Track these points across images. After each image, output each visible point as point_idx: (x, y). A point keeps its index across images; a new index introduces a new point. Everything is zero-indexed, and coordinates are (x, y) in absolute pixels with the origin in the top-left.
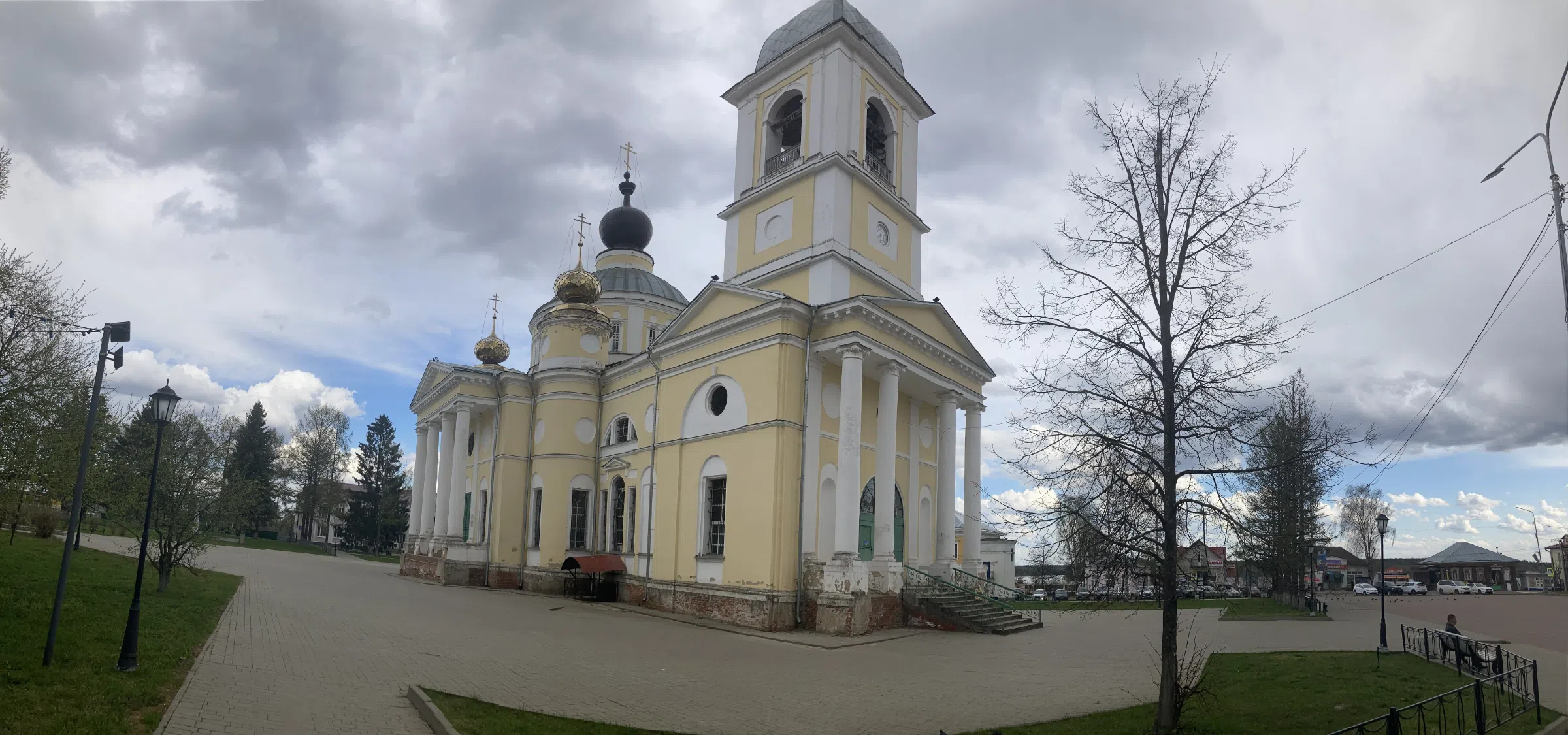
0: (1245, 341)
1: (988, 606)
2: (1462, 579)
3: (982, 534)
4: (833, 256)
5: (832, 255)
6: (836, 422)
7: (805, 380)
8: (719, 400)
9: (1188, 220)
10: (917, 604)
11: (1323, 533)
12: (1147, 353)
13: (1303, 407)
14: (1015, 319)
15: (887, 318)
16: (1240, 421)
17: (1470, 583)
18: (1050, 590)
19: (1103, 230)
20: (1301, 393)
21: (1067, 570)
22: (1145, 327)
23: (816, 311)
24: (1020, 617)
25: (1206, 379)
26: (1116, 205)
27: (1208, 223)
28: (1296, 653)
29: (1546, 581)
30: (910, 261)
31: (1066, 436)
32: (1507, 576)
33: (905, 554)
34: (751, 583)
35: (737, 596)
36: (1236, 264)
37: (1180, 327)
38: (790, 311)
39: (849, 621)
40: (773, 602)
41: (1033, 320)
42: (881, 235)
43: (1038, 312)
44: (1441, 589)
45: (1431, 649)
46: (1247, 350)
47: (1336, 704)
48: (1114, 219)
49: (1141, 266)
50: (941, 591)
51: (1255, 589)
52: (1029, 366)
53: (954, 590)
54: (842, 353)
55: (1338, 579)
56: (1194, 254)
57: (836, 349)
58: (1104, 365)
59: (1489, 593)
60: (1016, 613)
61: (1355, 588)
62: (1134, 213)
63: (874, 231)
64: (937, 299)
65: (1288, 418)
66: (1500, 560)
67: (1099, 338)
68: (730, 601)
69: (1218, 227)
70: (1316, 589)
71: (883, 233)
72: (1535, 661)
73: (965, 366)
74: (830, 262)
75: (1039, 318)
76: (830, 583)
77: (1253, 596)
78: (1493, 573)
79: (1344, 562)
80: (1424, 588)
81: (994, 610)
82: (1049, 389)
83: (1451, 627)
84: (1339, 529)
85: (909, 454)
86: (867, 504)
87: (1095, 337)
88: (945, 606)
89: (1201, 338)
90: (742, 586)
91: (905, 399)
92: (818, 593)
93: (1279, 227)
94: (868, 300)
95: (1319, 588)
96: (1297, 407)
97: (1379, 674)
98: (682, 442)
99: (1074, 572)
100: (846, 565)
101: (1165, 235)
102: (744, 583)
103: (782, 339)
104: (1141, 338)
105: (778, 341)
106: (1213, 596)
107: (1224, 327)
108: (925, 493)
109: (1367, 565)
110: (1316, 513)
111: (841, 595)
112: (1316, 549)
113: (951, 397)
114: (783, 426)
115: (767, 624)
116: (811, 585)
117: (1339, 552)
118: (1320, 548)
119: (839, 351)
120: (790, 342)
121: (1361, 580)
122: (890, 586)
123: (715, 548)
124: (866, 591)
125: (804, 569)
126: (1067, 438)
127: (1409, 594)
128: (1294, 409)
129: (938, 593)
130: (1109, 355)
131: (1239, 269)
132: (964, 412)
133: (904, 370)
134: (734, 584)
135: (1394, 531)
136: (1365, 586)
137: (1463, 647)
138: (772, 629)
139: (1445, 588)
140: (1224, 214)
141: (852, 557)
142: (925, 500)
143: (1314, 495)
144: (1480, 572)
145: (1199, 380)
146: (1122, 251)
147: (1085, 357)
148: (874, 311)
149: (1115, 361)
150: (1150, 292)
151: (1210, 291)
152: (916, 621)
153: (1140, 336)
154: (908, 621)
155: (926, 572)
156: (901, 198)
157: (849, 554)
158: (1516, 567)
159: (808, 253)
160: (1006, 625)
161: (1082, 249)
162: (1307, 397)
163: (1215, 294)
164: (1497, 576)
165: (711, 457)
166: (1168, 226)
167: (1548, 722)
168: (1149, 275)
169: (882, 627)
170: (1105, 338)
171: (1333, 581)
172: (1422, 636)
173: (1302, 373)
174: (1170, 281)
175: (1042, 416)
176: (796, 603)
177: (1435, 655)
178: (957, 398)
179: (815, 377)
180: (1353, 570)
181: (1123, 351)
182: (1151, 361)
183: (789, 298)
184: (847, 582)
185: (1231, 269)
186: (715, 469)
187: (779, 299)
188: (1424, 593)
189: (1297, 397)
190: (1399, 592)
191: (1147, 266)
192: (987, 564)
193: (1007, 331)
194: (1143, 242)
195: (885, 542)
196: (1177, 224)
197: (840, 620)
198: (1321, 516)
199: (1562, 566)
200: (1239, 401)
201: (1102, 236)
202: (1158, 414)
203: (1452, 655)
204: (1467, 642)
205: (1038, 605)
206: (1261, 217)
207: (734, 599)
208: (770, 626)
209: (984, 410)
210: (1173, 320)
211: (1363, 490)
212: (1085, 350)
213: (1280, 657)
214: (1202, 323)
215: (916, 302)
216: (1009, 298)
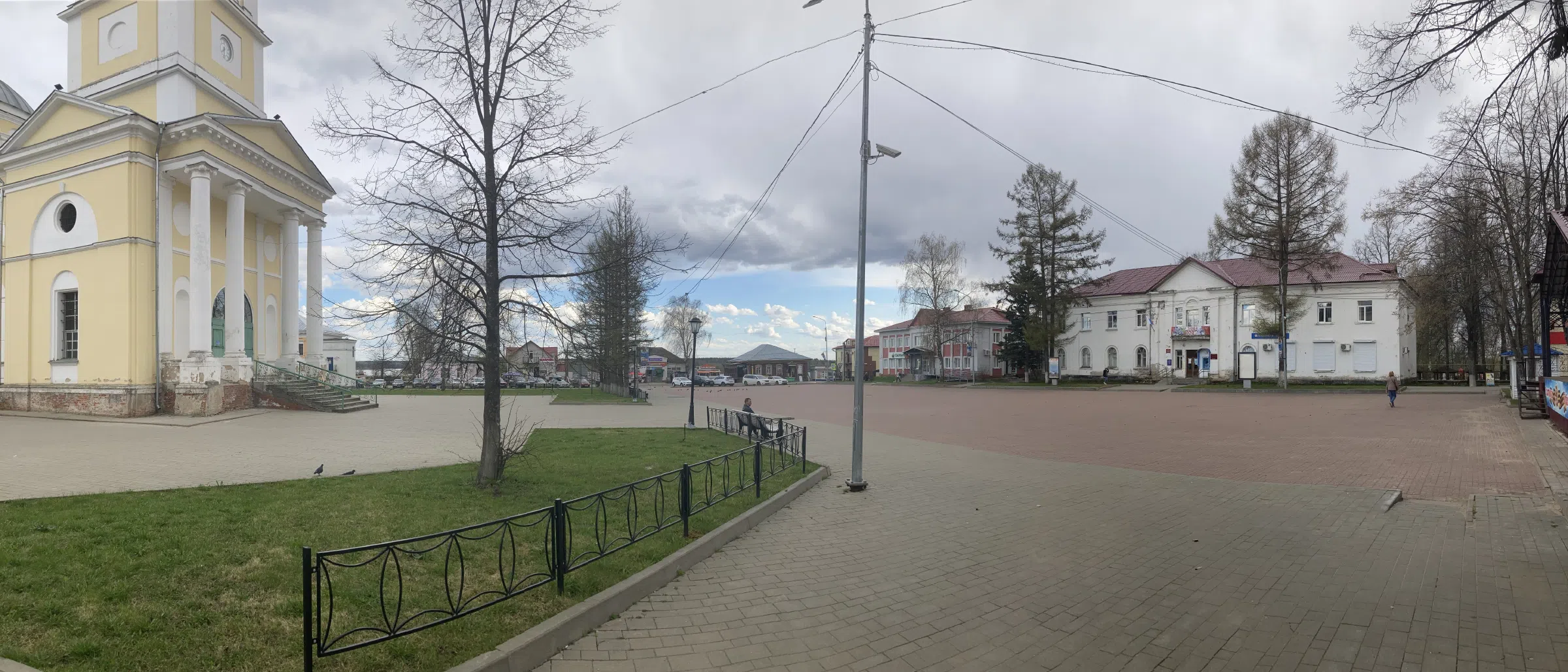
0: (566, 152)
1: (329, 390)
2: (764, 374)
3: (324, 335)
4: (178, 71)
5: (177, 69)
6: (187, 239)
7: (155, 199)
8: (68, 218)
9: (511, 27)
10: (265, 390)
11: (647, 336)
12: (471, 166)
13: (629, 223)
14: (345, 131)
15: (233, 138)
16: (561, 231)
17: (770, 377)
18: (389, 380)
19: (430, 39)
20: (628, 210)
21: (406, 366)
22: (468, 139)
23: (164, 129)
24: (359, 399)
25: (527, 191)
26: (442, 11)
27: (530, 29)
28: (618, 430)
29: (830, 374)
30: (252, 76)
31: (393, 245)
32: (800, 371)
33: (255, 351)
34: (107, 380)
35: (94, 391)
36: (556, 73)
37: (504, 140)
38: (138, 128)
39: (203, 404)
40: (131, 394)
41: (363, 132)
42: (224, 50)
43: (366, 123)
44: (745, 382)
45: (729, 425)
46: (568, 163)
47: (647, 465)
48: (440, 26)
49: (466, 76)
50: (286, 379)
51: (584, 381)
52: (361, 178)
53: (298, 378)
54: (190, 173)
55: (659, 373)
56: (515, 63)
57: (184, 168)
58: (431, 178)
59: (784, 384)
60: (354, 396)
61: (674, 381)
62: (459, 20)
63: (218, 45)
64: (277, 117)
65: (615, 234)
66: (795, 358)
67: (426, 151)
68: (87, 397)
69: (539, 34)
70: (640, 381)
71: (227, 48)
72: (805, 428)
73: (306, 185)
74: (176, 77)
75: (368, 130)
76: (186, 376)
77: (583, 386)
78: (790, 369)
79: (665, 360)
80: (732, 381)
81: (335, 394)
82: (378, 201)
83: (747, 408)
84: (660, 333)
85: (256, 267)
86: (218, 311)
87: (422, 150)
88: (289, 391)
89: (522, 150)
90: (99, 383)
91: (252, 218)
92: (175, 385)
93: (598, 34)
94: (213, 119)
95: (643, 381)
96: (624, 224)
97: (684, 444)
98: (32, 257)
99: (413, 367)
100: (200, 361)
101: (488, 42)
102: (100, 380)
103: (131, 157)
104: (465, 151)
105: (126, 159)
106: (544, 386)
107: (543, 137)
108: (271, 301)
109: (685, 363)
110: (640, 319)
111: (196, 385)
112: (639, 349)
113: (294, 215)
114: (136, 243)
115: (125, 411)
116: (170, 378)
117: (662, 352)
118: (643, 348)
119: (187, 170)
120: (139, 160)
121: (679, 374)
122: (241, 376)
123: (69, 352)
124: (219, 381)
125: (161, 366)
126: (396, 247)
127: (720, 385)
128: (621, 226)
129: (283, 381)
130: (435, 169)
131: (559, 78)
132: (306, 228)
133: (249, 190)
134: (90, 381)
135: (710, 336)
136: (682, 379)
137: (754, 422)
138: (132, 415)
139: (749, 381)
140: (544, 18)
141: (206, 354)
142: (271, 307)
143: (638, 306)
144: (779, 368)
145: (520, 192)
146: (448, 62)
147: (412, 170)
148: (219, 130)
149: (441, 174)
150: (474, 103)
151: (531, 101)
152: (264, 403)
153: (464, 148)
154: (258, 403)
155: (273, 365)
156: (243, 8)
157: (203, 352)
158: (807, 364)
159: (154, 67)
160: (345, 406)
161: (411, 58)
162: (632, 214)
163: (535, 104)
164: (793, 371)
165: (63, 272)
166: (490, 33)
167: (810, 472)
168: (473, 85)
169: (234, 408)
170: (431, 151)
171: (655, 375)
172: (723, 415)
173: (628, 191)
174: (492, 92)
175: (372, 227)
176: (155, 394)
177: (732, 429)
178: (299, 215)
179: (164, 195)
180: (672, 366)
181: (449, 163)
182: (474, 174)
183: (136, 114)
184: (201, 375)
185: (553, 78)
186: (66, 284)
187: (126, 115)
188: (732, 385)
189: (623, 214)
190: (711, 384)
191: (471, 75)
192: (330, 359)
193: (339, 143)
194: (468, 52)
195: (236, 341)
196: (499, 31)
197: (196, 405)
198: (644, 321)
199: (843, 362)
200: (562, 212)
201: (428, 45)
202: (482, 226)
203: (745, 428)
204: (758, 418)
205: (376, 390)
206: (581, 21)
207: (90, 394)
208: (130, 414)
209: (324, 227)
210: (495, 132)
211: (684, 300)
212: (413, 162)
213: (603, 432)
214: (523, 134)
215: (259, 120)
216: (339, 110)
